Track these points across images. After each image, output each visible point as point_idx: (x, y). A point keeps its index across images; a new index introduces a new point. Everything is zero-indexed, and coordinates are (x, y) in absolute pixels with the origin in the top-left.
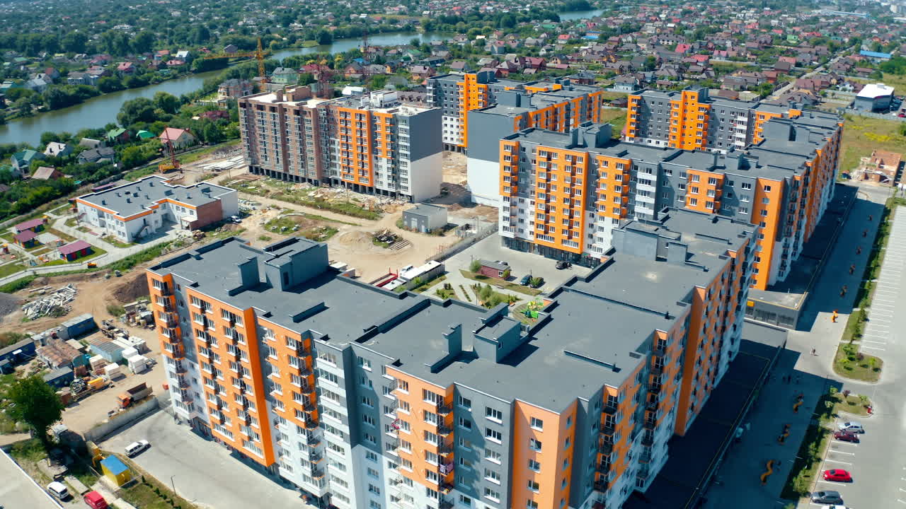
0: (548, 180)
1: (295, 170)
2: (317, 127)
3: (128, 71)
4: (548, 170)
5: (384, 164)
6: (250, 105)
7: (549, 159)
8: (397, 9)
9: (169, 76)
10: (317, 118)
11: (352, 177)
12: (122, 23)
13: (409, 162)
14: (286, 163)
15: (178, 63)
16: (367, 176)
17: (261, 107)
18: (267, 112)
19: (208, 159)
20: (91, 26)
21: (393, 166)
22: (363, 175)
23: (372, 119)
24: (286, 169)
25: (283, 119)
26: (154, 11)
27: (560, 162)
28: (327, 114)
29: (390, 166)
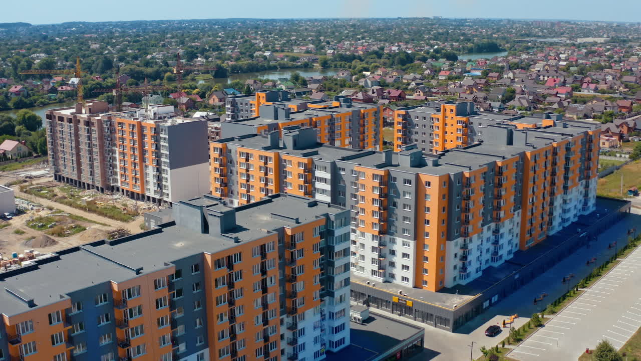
0: (248, 181)
1: (86, 178)
2: (101, 138)
3: (17, 93)
4: (247, 170)
5: (151, 171)
6: (55, 117)
7: (247, 160)
8: (304, 48)
9: (56, 100)
10: (101, 129)
11: (128, 184)
12: (40, 52)
13: (168, 169)
14: (80, 171)
15: (69, 88)
16: (139, 183)
17: (61, 119)
18: (66, 123)
19: (31, 168)
20: (12, 53)
21: (158, 173)
22: (136, 182)
23: (141, 128)
24: (79, 177)
25: (77, 130)
26: (77, 43)
27: (255, 162)
28: (110, 125)
29: (155, 173)
